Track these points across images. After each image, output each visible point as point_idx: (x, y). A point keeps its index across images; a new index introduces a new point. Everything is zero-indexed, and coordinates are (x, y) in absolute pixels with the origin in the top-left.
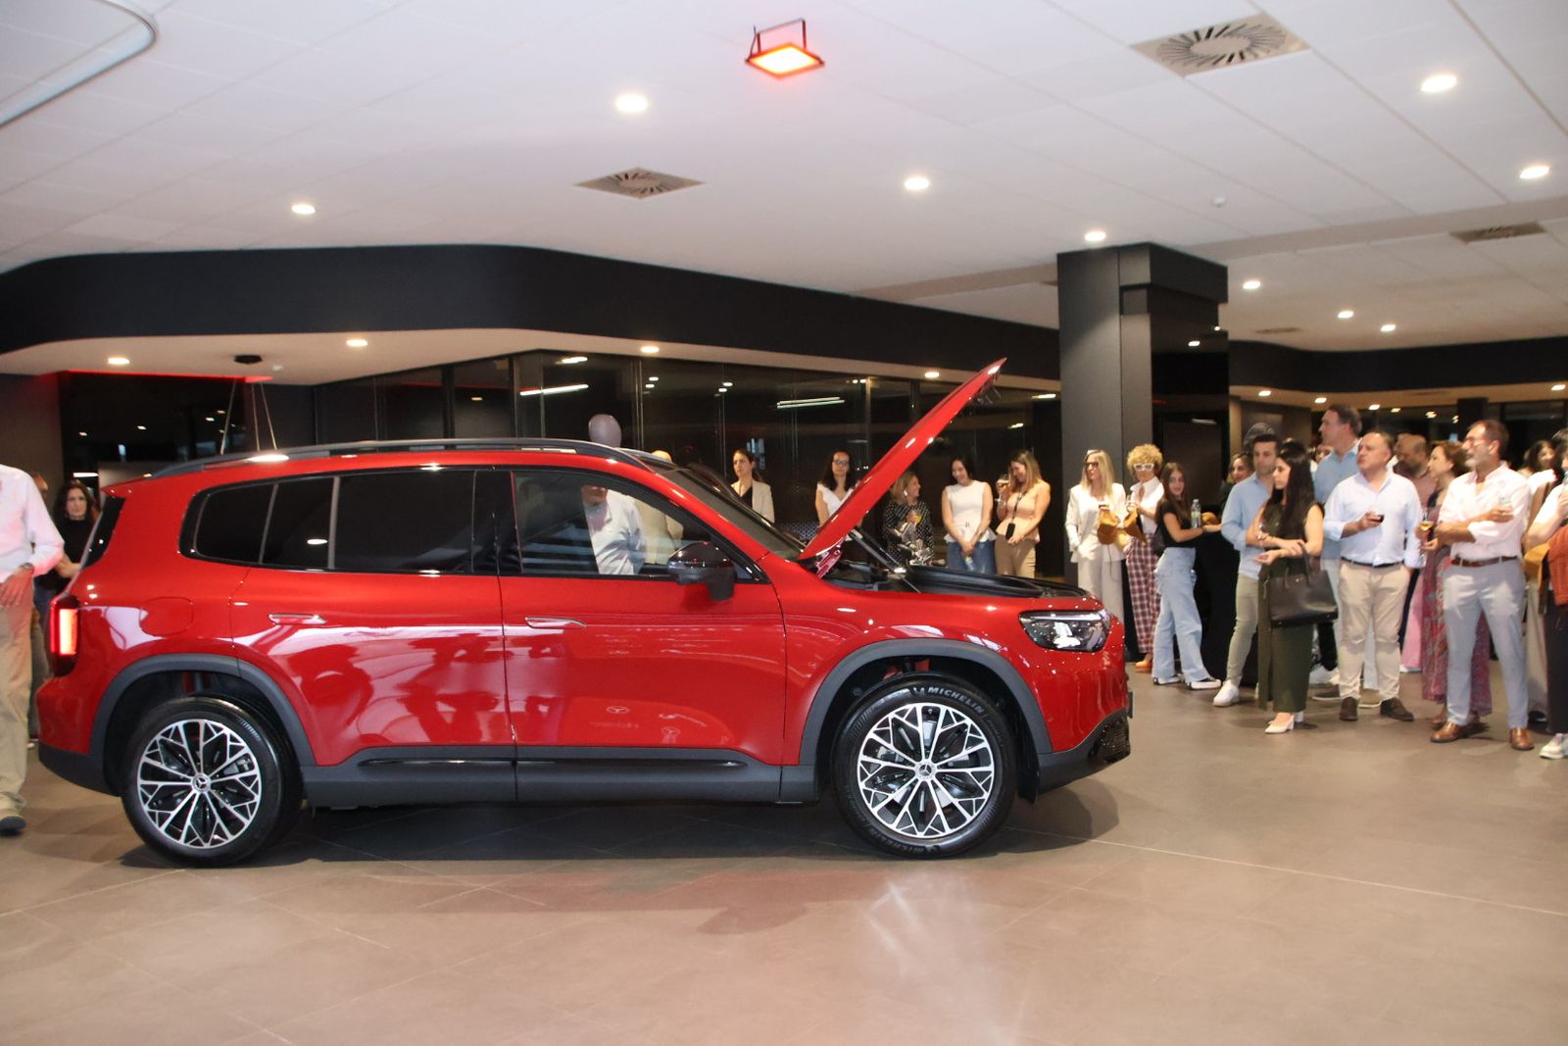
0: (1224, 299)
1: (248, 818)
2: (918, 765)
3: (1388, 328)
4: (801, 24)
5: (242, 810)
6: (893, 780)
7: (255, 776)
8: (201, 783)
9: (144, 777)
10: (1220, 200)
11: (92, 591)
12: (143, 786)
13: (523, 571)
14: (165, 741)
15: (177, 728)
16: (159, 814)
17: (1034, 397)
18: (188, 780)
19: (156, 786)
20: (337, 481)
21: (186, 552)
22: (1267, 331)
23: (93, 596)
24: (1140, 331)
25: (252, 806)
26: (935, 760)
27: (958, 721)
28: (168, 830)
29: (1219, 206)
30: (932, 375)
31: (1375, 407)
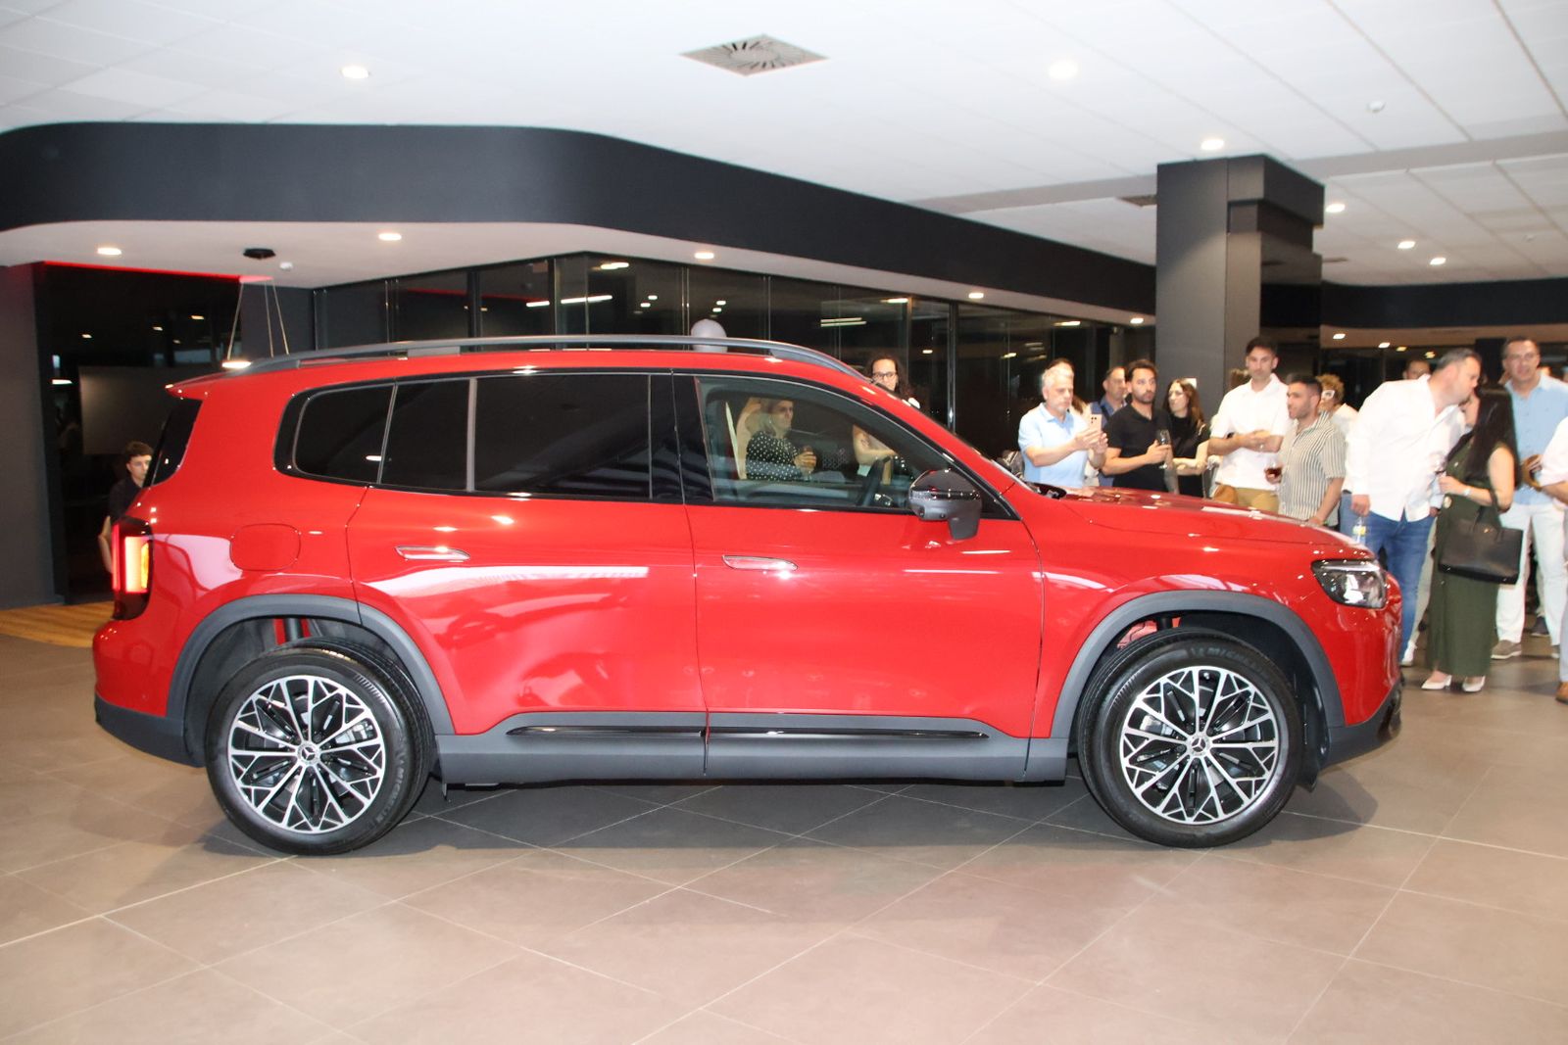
0: (1320, 222)
1: (368, 797)
2: (1191, 739)
3: (1438, 261)
5: (362, 788)
6: (1160, 758)
7: (377, 747)
8: (308, 754)
9: (237, 745)
10: (1377, 104)
11: (154, 515)
12: (236, 757)
13: (716, 498)
14: (264, 701)
15: (278, 685)
16: (256, 791)
18: (292, 750)
19: (252, 757)
20: (473, 383)
21: (281, 468)
23: (154, 521)
24: (1249, 250)
25: (374, 782)
26: (1211, 733)
27: (1240, 688)
28: (266, 810)
29: (1376, 111)
30: (976, 295)
31: (1384, 345)
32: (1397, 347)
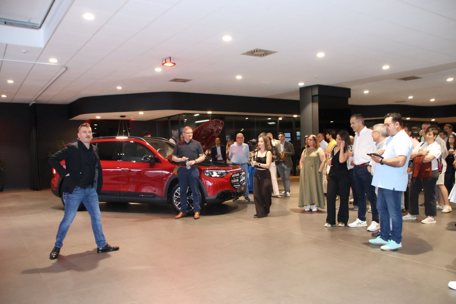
0: (350, 97)
3: (433, 100)
4: (169, 58)
10: (317, 76)
24: (316, 106)
29: (317, 77)
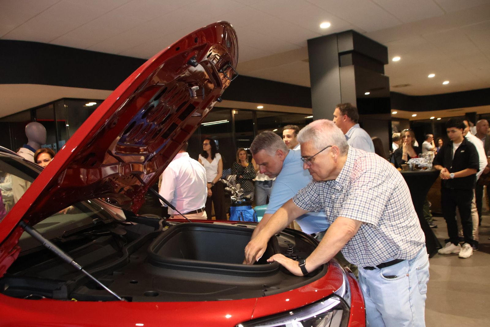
0: (387, 62)
3: (446, 83)
17: (306, 117)
22: (397, 86)
24: (349, 74)
30: (260, 107)
31: (432, 118)
32: (437, 118)
